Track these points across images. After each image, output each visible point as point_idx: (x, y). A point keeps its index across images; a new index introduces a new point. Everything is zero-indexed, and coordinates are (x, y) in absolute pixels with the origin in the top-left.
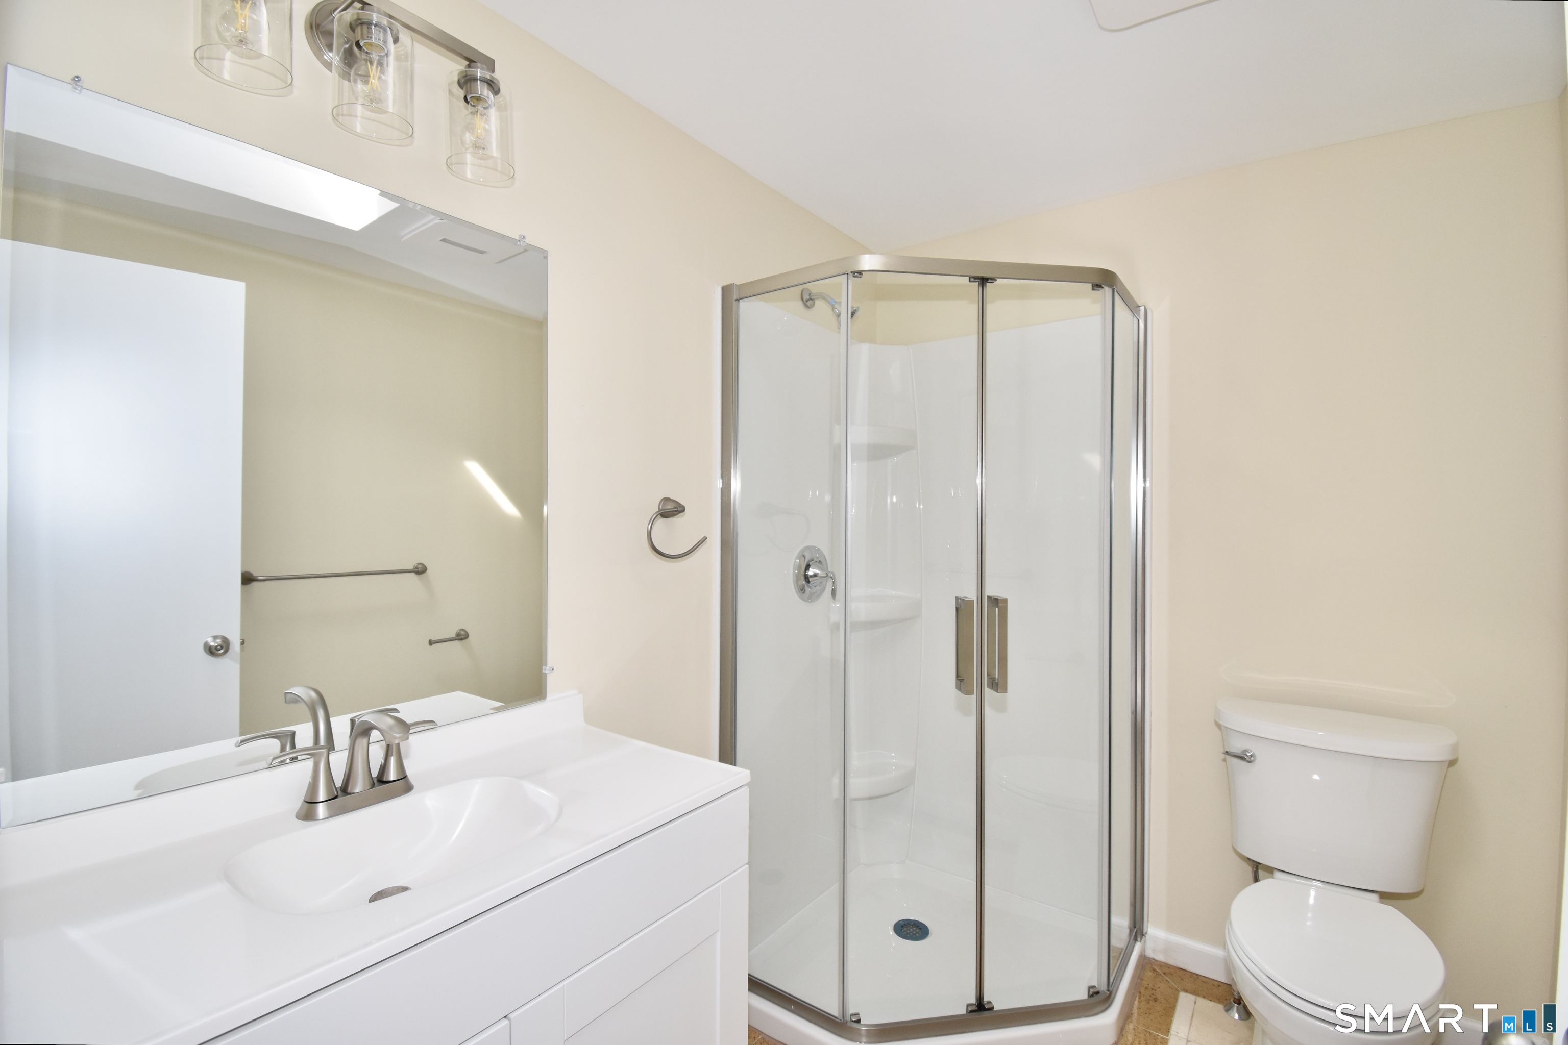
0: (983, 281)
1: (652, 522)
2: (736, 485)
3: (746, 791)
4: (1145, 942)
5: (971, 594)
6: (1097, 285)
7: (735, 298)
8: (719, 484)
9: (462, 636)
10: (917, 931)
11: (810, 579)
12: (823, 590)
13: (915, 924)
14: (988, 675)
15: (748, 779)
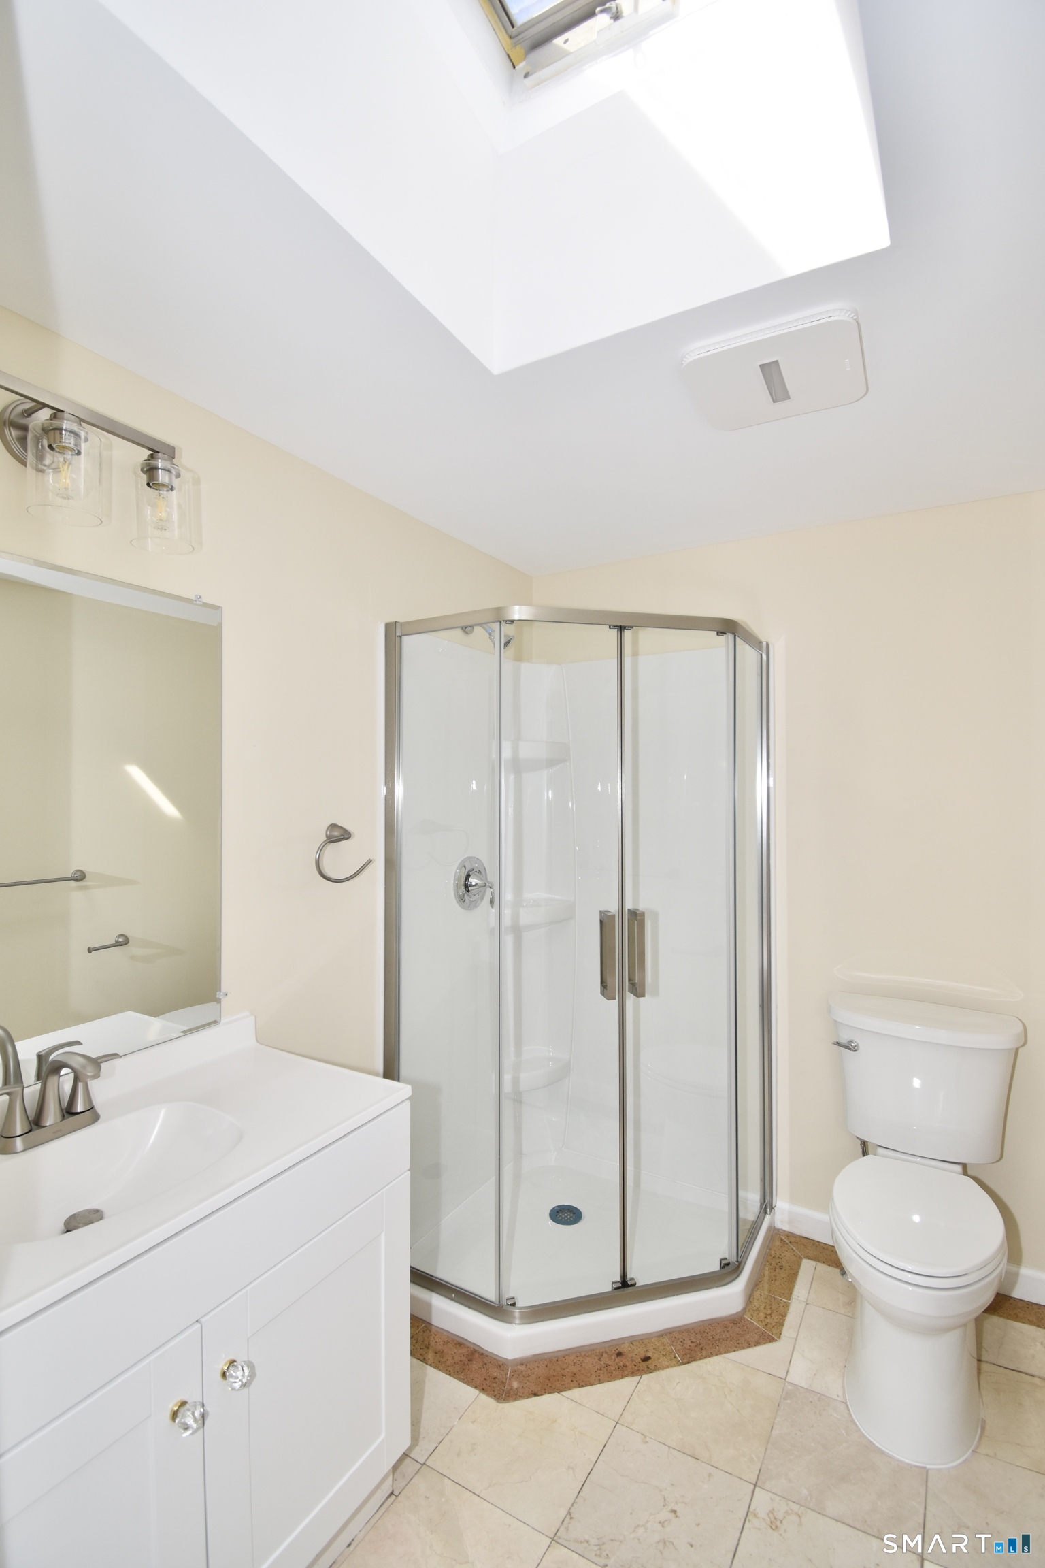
0: (621, 629)
1: (321, 850)
2: (399, 790)
3: (408, 1105)
4: (774, 1214)
5: (613, 908)
6: (722, 633)
7: (397, 634)
8: (383, 791)
9: (123, 942)
10: (572, 1215)
11: (470, 888)
12: (482, 898)
13: (569, 1210)
14: (629, 981)
15: (409, 1094)
